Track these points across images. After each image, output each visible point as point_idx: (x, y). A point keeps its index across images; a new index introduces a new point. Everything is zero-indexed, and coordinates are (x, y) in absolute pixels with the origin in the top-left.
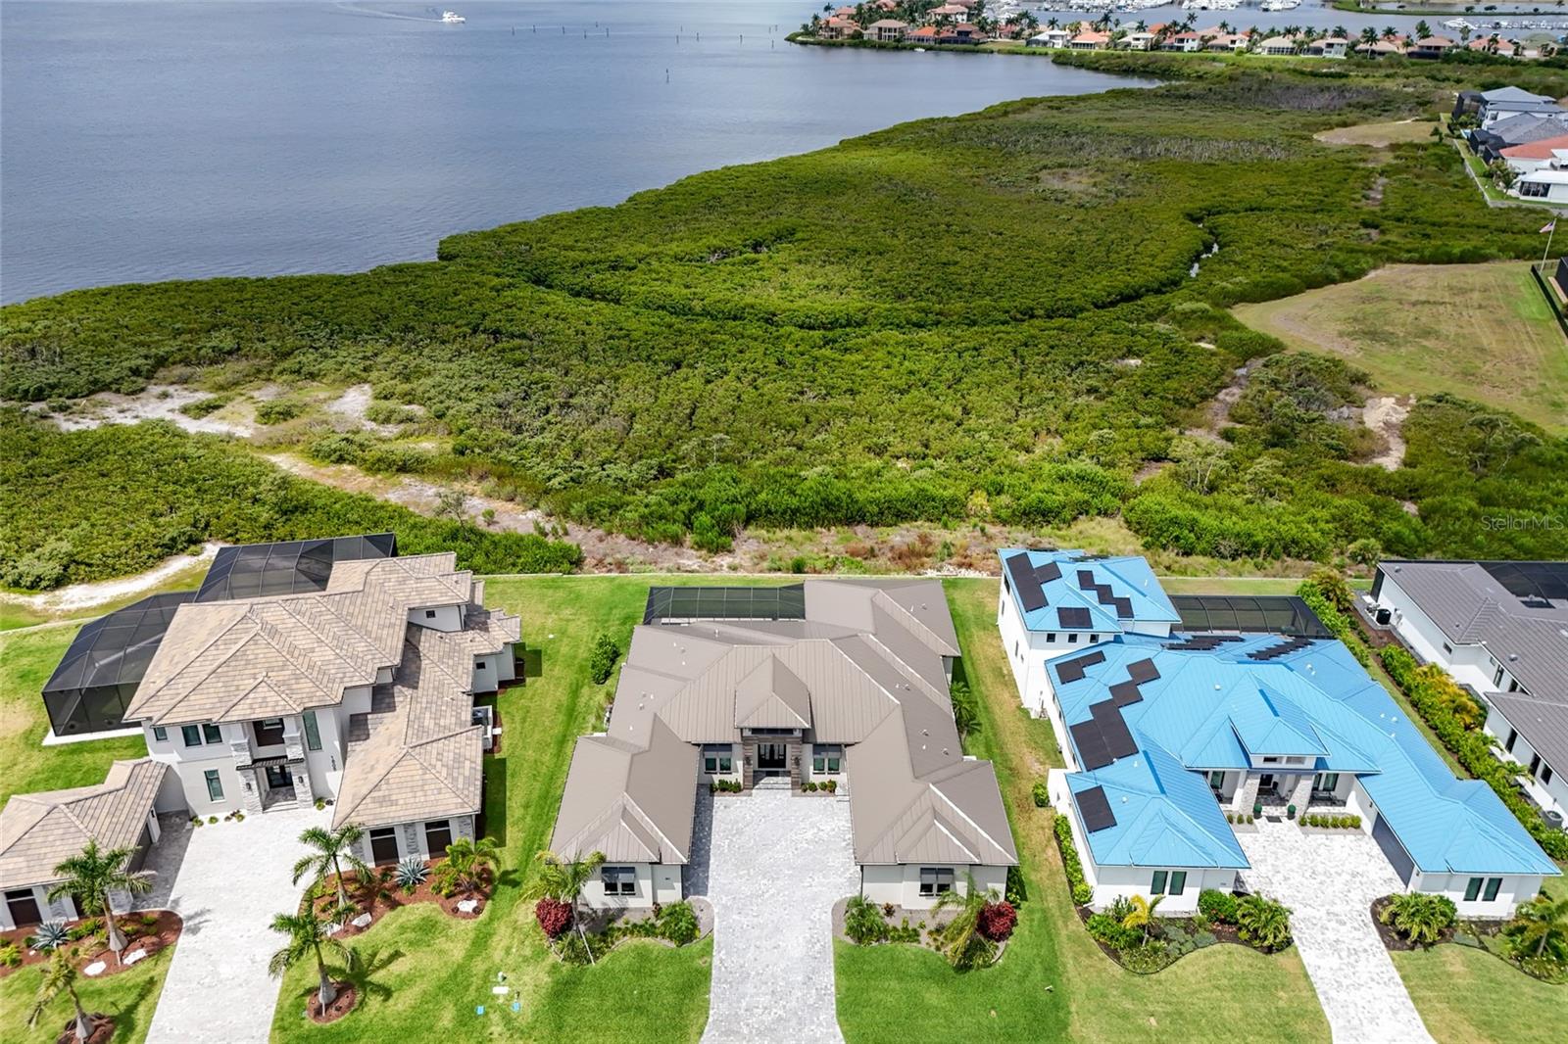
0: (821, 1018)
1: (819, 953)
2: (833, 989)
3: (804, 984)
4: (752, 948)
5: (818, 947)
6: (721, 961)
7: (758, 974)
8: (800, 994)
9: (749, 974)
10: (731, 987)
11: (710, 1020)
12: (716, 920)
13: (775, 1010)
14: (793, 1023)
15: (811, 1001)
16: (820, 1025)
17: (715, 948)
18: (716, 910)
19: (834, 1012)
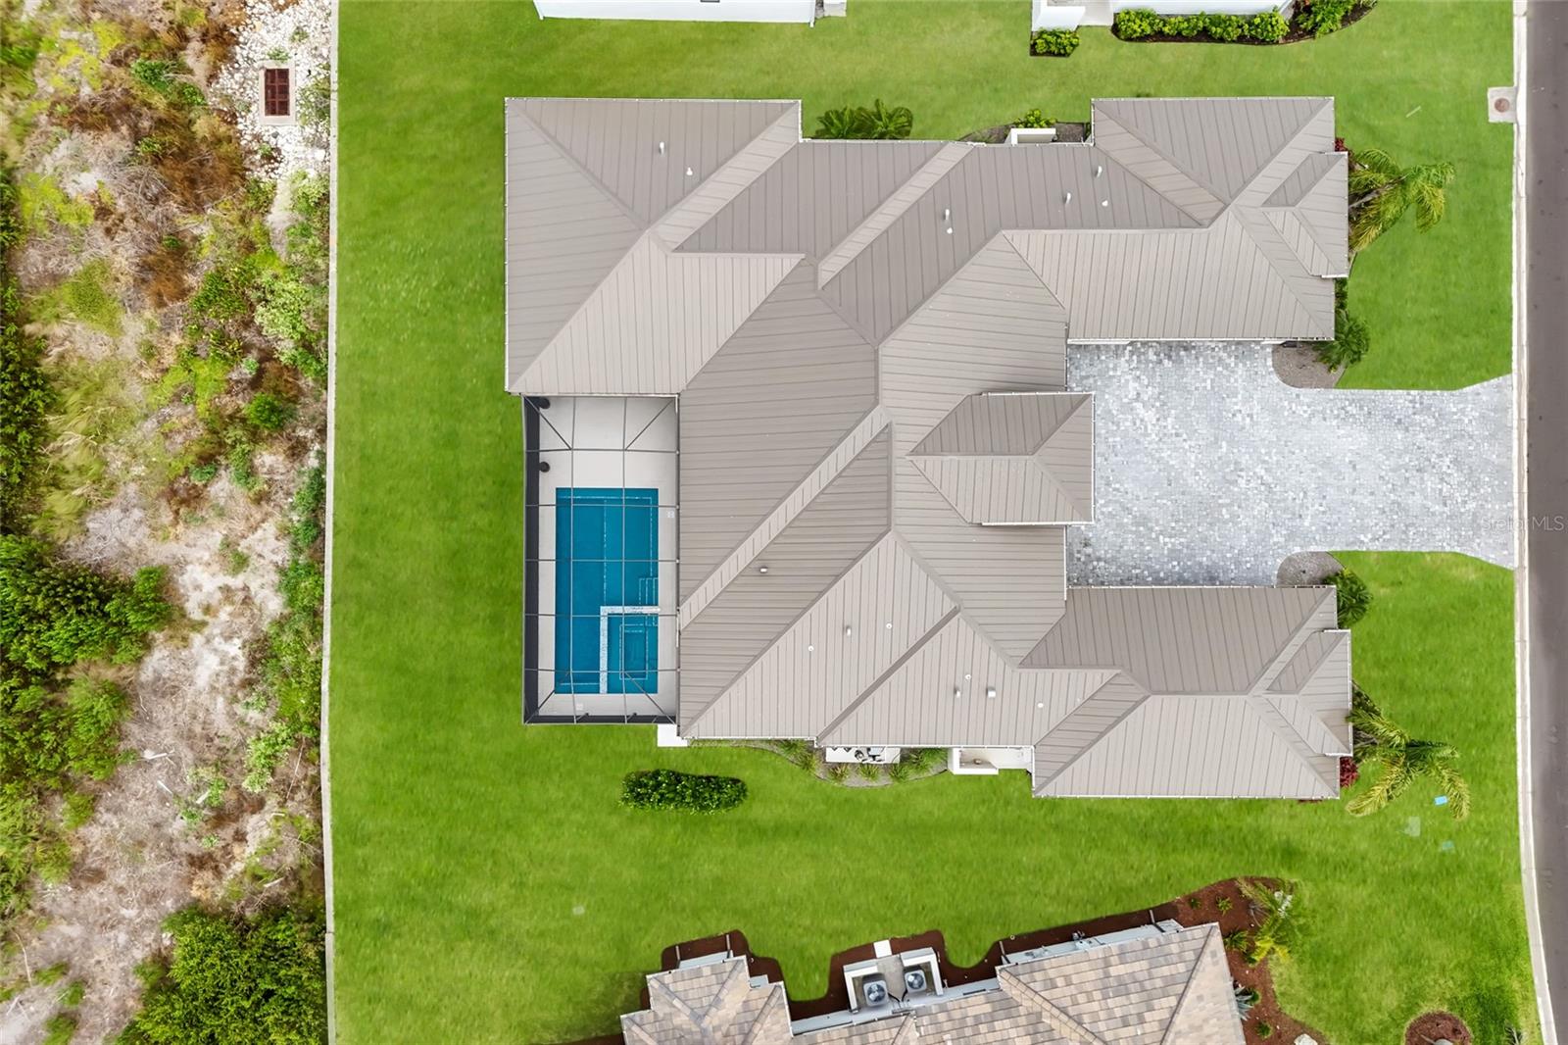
0: (1455, 410)
1: (1361, 408)
2: (1412, 392)
3: (1407, 430)
4: (1356, 498)
5: (1352, 409)
6: (1374, 539)
7: (1393, 490)
8: (1422, 436)
9: (1393, 503)
10: (1413, 524)
11: (1457, 550)
12: (1313, 548)
13: (1444, 469)
14: (1459, 444)
15: (1431, 421)
16: (1462, 411)
17: (1356, 548)
18: (1297, 550)
19: (1446, 393)
